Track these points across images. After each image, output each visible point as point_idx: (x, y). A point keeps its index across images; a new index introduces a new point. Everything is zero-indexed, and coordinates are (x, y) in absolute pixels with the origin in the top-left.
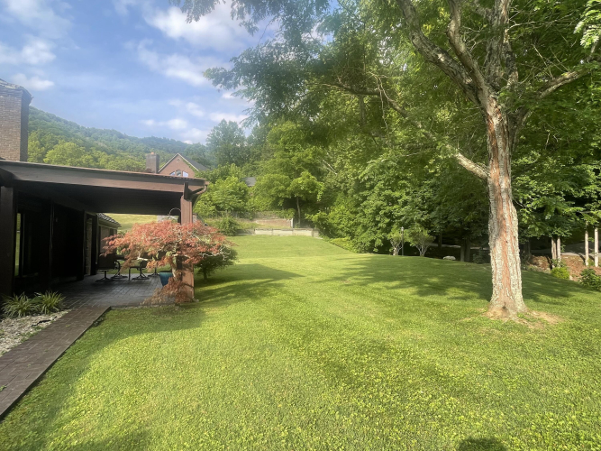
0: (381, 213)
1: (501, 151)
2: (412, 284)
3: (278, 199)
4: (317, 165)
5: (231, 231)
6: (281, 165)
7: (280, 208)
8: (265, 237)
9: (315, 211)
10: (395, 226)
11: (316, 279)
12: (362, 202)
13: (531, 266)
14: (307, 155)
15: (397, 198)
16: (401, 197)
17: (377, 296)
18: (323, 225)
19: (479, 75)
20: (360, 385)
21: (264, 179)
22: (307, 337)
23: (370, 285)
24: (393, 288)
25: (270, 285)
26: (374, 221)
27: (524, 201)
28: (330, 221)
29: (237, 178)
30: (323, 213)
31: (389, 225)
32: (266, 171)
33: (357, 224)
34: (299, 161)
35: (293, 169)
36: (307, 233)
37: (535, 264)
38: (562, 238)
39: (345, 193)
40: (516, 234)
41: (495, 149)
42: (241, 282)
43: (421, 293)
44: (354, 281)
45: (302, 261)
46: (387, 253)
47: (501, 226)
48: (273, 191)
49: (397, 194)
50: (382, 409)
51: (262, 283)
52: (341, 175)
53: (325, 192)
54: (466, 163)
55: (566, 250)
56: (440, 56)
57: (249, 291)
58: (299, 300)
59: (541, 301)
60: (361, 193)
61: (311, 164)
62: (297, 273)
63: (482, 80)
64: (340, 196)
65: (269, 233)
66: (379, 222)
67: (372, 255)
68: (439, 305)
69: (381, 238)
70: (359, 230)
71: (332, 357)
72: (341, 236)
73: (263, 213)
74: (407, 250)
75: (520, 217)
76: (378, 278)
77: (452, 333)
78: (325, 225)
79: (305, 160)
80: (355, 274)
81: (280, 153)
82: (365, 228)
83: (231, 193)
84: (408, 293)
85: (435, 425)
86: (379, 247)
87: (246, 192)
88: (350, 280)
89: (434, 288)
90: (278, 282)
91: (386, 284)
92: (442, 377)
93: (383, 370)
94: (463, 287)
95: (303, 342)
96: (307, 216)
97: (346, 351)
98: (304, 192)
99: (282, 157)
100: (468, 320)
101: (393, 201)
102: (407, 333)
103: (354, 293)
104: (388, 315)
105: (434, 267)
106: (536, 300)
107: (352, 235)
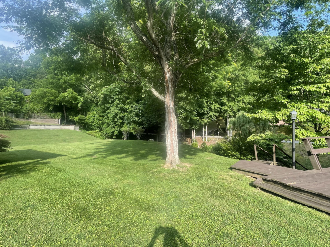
0: (118, 116)
1: (170, 89)
2: (132, 155)
3: (49, 105)
4: (78, 86)
5: (8, 127)
6: (52, 83)
7: (51, 111)
8: (38, 130)
9: (76, 114)
10: (125, 124)
11: (75, 156)
12: (107, 110)
13: (185, 142)
14: (71, 79)
15: (126, 109)
16: (128, 108)
17: (112, 163)
18: (82, 123)
19: (161, 51)
20: (95, 217)
21: (39, 91)
22: (62, 195)
23: (108, 157)
24: (121, 158)
25: (39, 163)
26: (114, 121)
27: (179, 113)
28: (86, 120)
29: (14, 89)
30: (82, 116)
31: (122, 123)
32: (40, 86)
33: (104, 123)
34: (65, 82)
35: (61, 87)
36: (71, 128)
37: (187, 141)
38: (196, 130)
39: (97, 104)
40: (176, 128)
41: (168, 88)
42: (14, 163)
43: (136, 159)
44: (99, 156)
45: (65, 145)
46: (121, 139)
47: (170, 125)
48: (45, 100)
49: (126, 107)
50: (106, 228)
51: (32, 162)
52: (94, 93)
53: (83, 103)
54: (156, 93)
55: (197, 135)
56: (144, 37)
57: (20, 169)
58: (60, 171)
59: (186, 158)
60: (106, 105)
61: (74, 85)
62: (61, 153)
63: (162, 54)
64: (93, 106)
65: (42, 128)
66: (116, 122)
67: (112, 140)
68: (144, 164)
69: (117, 131)
70: (105, 126)
71: (78, 204)
72: (94, 130)
73: (36, 115)
74: (131, 136)
75: (178, 121)
76: (114, 153)
77: (148, 178)
78: (83, 123)
79: (69, 82)
80: (101, 152)
81: (51, 75)
82: (109, 125)
83: (8, 99)
84: (129, 160)
85: (134, 229)
86: (116, 136)
87: (22, 99)
88: (97, 155)
89: (142, 156)
90: (45, 161)
91: (118, 156)
92: (140, 202)
93: (109, 206)
94: (156, 154)
95: (59, 199)
96: (71, 117)
97: (88, 198)
98: (69, 102)
99: (52, 78)
100: (156, 170)
101: (124, 110)
102: (125, 182)
103: (98, 163)
104: (116, 173)
105: (144, 145)
106: (185, 158)
107: (101, 129)
